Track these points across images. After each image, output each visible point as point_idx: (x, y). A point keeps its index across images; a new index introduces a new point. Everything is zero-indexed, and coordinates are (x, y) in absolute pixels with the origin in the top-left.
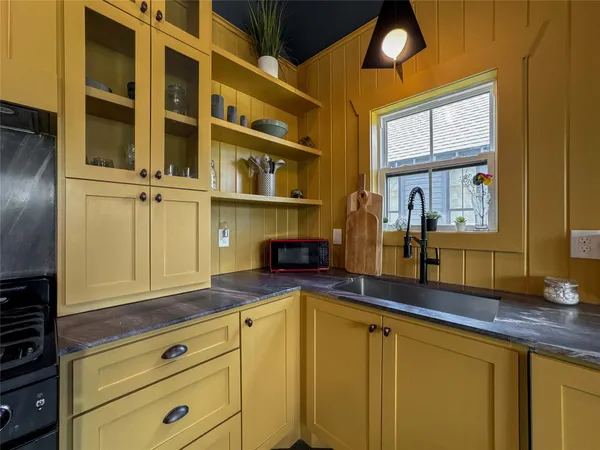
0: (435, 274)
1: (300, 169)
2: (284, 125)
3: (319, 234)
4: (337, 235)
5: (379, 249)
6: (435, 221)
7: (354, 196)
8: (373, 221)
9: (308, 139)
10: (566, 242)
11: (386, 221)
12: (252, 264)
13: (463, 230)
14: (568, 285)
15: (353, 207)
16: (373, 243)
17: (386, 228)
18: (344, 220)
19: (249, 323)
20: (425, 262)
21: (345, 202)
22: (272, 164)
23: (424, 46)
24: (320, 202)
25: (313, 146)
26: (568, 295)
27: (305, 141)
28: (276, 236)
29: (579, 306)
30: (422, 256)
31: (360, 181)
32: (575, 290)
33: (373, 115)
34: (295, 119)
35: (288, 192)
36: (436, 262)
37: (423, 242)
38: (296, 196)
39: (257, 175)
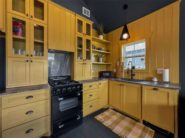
0: (134, 78)
1: (107, 56)
2: (104, 48)
3: (111, 70)
4: (115, 70)
5: (123, 73)
6: (135, 67)
7: (118, 62)
8: (122, 67)
9: (108, 50)
10: (156, 71)
11: (125, 67)
12: (97, 76)
13: (140, 69)
14: (156, 78)
15: (118, 64)
16: (122, 72)
17: (125, 69)
18: (116, 67)
19: (100, 84)
20: (132, 75)
21: (116, 63)
22: (102, 56)
23: (130, 38)
24: (111, 63)
25: (110, 52)
26: (155, 80)
27: (108, 51)
28: (102, 70)
29: (157, 81)
30: (132, 74)
31: (120, 59)
32: (157, 79)
33: (122, 46)
34: (105, 45)
35: (104, 62)
36: (134, 75)
37: (132, 71)
38: (106, 62)
39: (98, 58)
